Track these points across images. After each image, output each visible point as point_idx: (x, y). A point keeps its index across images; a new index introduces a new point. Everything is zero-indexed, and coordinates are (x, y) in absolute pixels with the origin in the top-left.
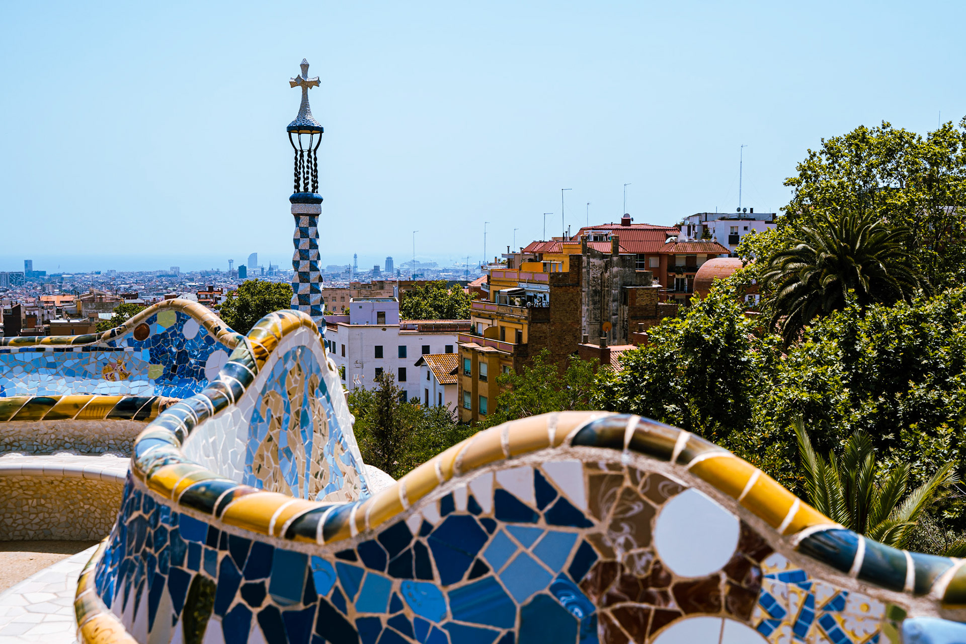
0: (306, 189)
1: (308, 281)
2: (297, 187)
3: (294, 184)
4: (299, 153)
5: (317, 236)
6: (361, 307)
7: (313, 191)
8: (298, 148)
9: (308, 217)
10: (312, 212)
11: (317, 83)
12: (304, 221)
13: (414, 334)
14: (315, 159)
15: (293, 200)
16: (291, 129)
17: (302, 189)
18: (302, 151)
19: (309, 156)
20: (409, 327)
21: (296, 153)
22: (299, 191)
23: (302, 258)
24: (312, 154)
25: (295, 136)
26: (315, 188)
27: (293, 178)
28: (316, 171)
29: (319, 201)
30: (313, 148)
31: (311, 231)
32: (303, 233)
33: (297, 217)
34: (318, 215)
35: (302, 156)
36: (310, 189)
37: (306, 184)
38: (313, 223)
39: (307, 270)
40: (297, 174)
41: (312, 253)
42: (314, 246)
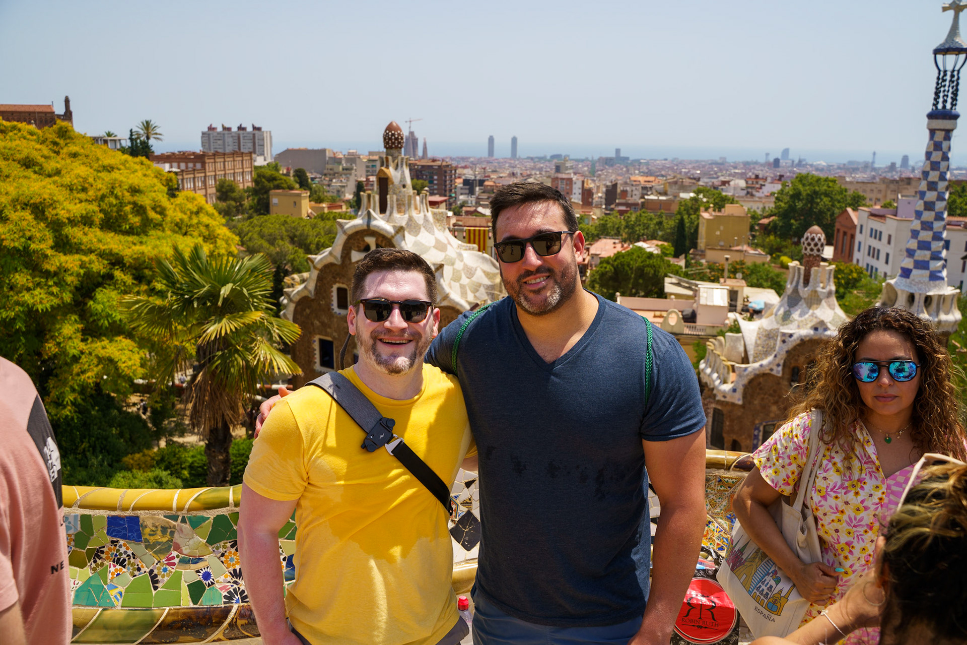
0: (944, 107)
1: (936, 190)
2: (935, 105)
3: (932, 101)
4: (942, 74)
5: (949, 149)
6: (909, 203)
7: (951, 108)
8: (942, 68)
9: (943, 133)
10: (948, 127)
12: (939, 136)
13: (959, 230)
14: (958, 78)
15: (931, 116)
16: (937, 52)
17: (940, 106)
18: (945, 72)
19: (952, 76)
20: (953, 223)
21: (940, 71)
22: (937, 108)
23: (933, 169)
24: (955, 73)
25: (940, 57)
26: (953, 105)
27: (933, 96)
28: (957, 90)
29: (956, 117)
30: (957, 68)
31: (945, 145)
32: (937, 146)
33: (932, 132)
34: (952, 130)
35: (945, 75)
36: (948, 106)
37: (945, 101)
38: (948, 138)
39: (936, 179)
40: (937, 94)
41: (943, 165)
42: (945, 158)
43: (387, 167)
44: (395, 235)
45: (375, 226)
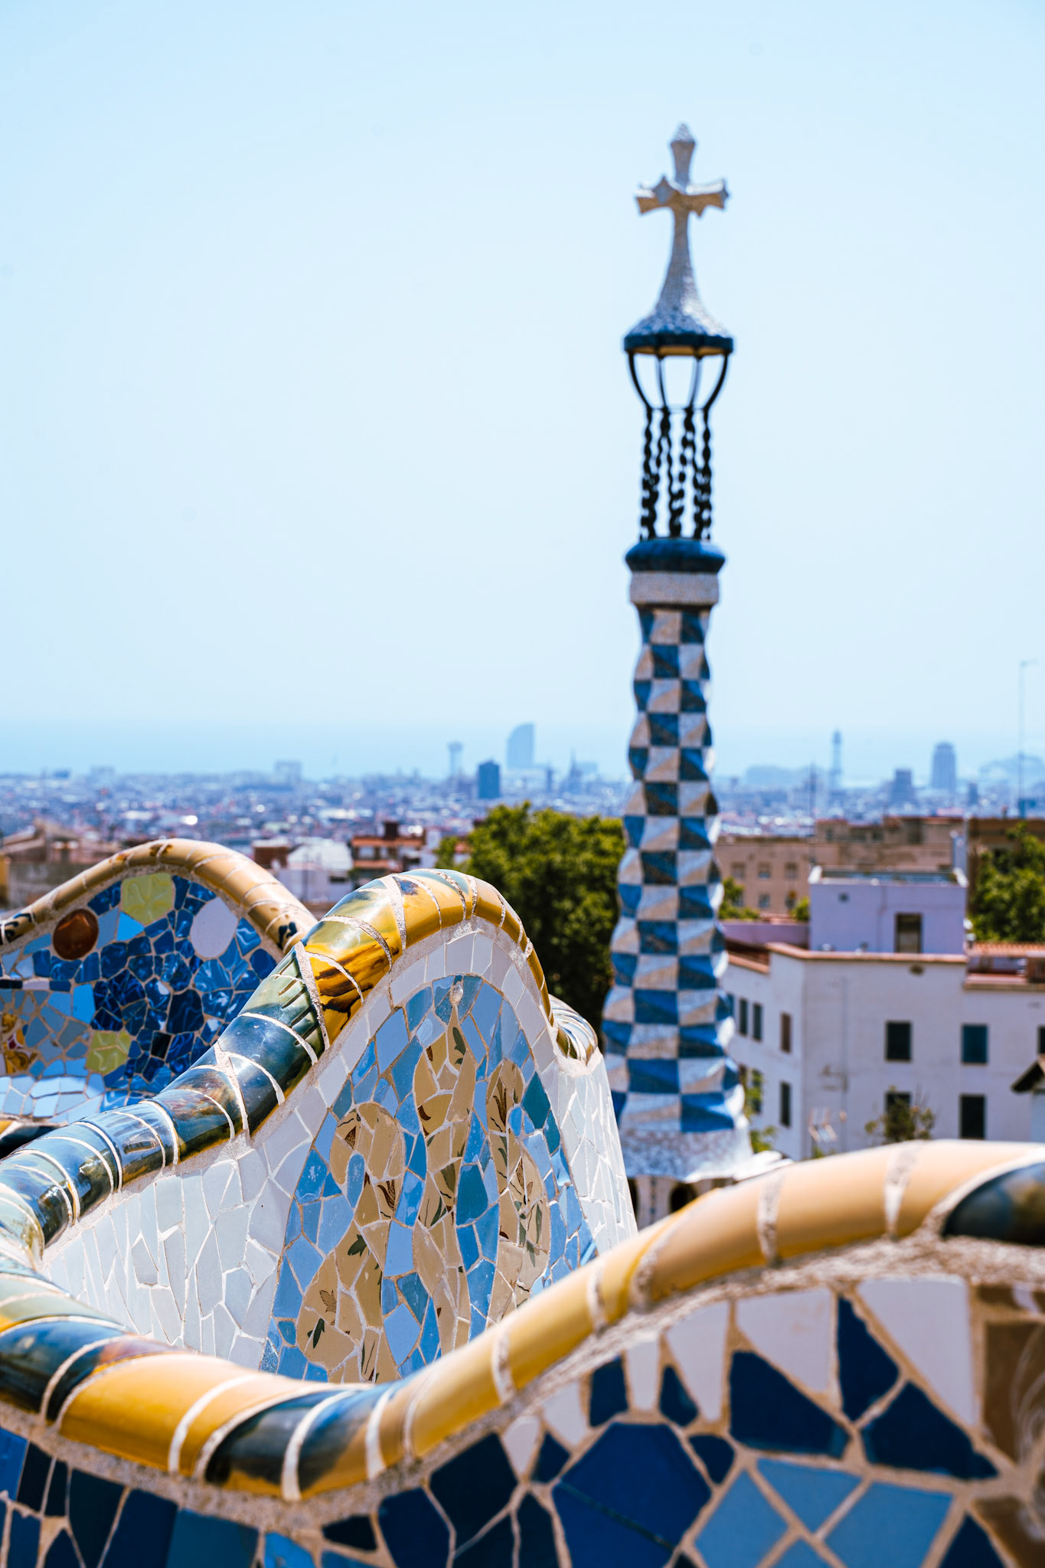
0: (675, 528)
1: (672, 811)
2: (648, 521)
3: (640, 512)
4: (658, 416)
5: (705, 671)
6: (844, 898)
7: (697, 534)
8: (656, 402)
9: (677, 616)
10: (691, 597)
11: (719, 198)
12: (668, 627)
13: (1014, 989)
14: (707, 435)
15: (640, 560)
16: (635, 344)
17: (662, 528)
18: (666, 411)
19: (689, 426)
20: (996, 965)
21: (649, 411)
22: (652, 533)
23: (658, 740)
24: (698, 420)
25: (646, 363)
26: (702, 523)
27: (639, 493)
28: (707, 471)
29: (713, 564)
30: (700, 402)
31: (687, 657)
32: (663, 662)
33: (647, 612)
34: (708, 607)
35: (665, 426)
36: (688, 528)
37: (676, 513)
38: (693, 633)
39: (671, 775)
40: (650, 483)
41: (688, 724)
42: (694, 702)
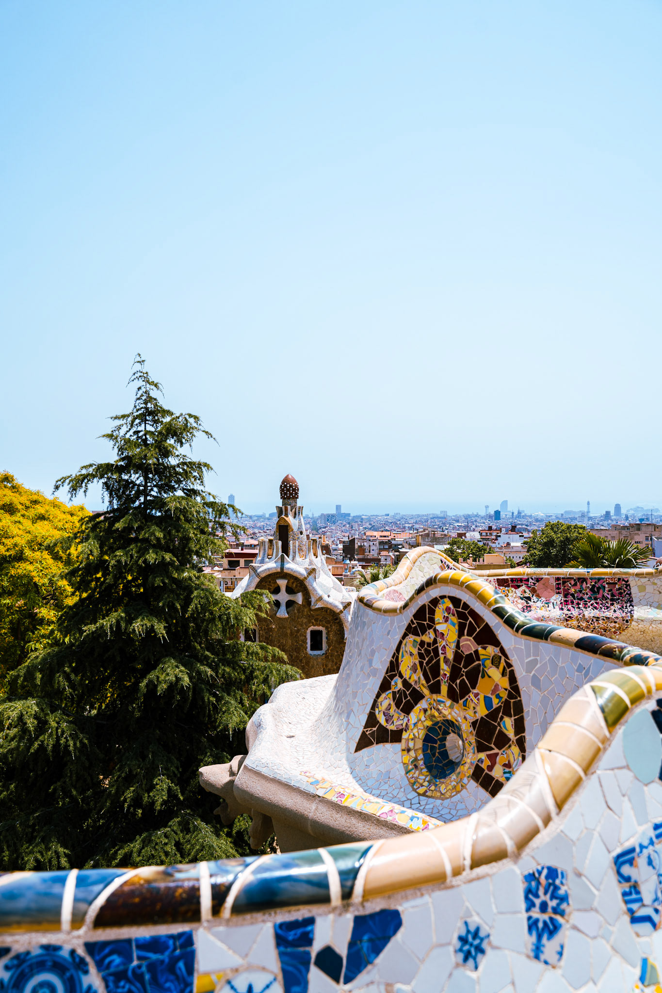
43: (287, 515)
44: (308, 576)
45: (289, 569)
